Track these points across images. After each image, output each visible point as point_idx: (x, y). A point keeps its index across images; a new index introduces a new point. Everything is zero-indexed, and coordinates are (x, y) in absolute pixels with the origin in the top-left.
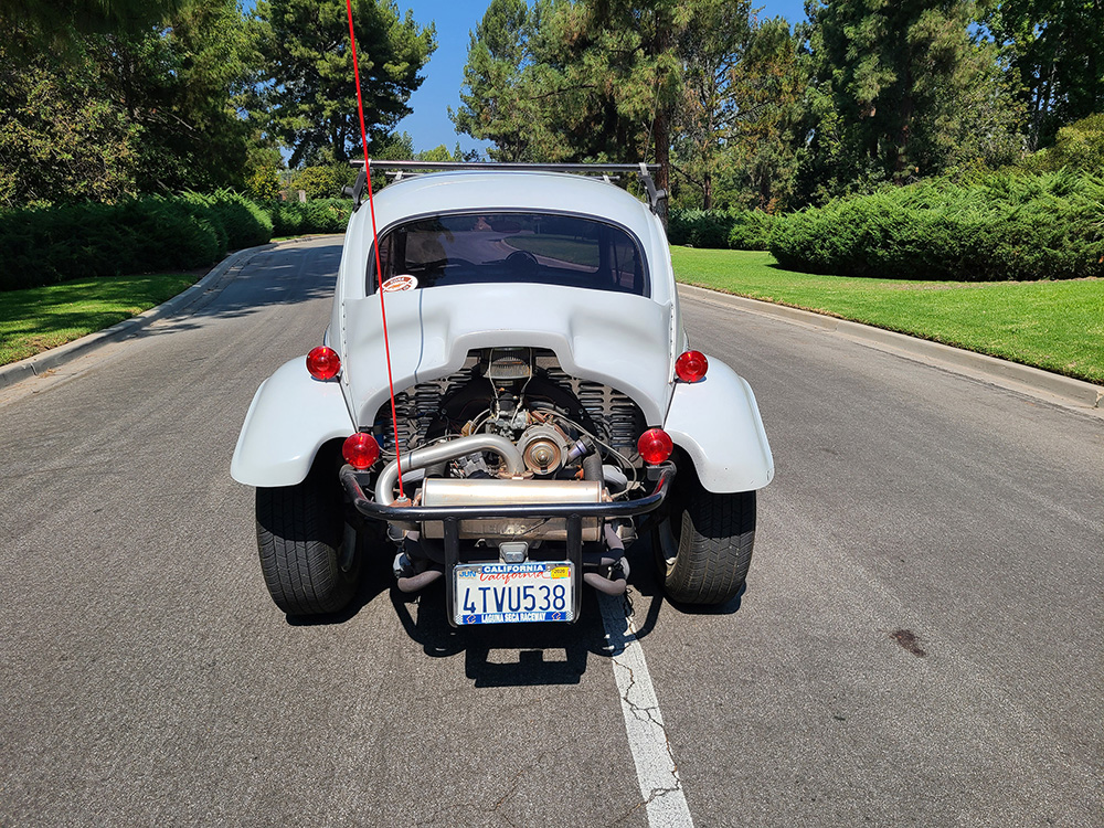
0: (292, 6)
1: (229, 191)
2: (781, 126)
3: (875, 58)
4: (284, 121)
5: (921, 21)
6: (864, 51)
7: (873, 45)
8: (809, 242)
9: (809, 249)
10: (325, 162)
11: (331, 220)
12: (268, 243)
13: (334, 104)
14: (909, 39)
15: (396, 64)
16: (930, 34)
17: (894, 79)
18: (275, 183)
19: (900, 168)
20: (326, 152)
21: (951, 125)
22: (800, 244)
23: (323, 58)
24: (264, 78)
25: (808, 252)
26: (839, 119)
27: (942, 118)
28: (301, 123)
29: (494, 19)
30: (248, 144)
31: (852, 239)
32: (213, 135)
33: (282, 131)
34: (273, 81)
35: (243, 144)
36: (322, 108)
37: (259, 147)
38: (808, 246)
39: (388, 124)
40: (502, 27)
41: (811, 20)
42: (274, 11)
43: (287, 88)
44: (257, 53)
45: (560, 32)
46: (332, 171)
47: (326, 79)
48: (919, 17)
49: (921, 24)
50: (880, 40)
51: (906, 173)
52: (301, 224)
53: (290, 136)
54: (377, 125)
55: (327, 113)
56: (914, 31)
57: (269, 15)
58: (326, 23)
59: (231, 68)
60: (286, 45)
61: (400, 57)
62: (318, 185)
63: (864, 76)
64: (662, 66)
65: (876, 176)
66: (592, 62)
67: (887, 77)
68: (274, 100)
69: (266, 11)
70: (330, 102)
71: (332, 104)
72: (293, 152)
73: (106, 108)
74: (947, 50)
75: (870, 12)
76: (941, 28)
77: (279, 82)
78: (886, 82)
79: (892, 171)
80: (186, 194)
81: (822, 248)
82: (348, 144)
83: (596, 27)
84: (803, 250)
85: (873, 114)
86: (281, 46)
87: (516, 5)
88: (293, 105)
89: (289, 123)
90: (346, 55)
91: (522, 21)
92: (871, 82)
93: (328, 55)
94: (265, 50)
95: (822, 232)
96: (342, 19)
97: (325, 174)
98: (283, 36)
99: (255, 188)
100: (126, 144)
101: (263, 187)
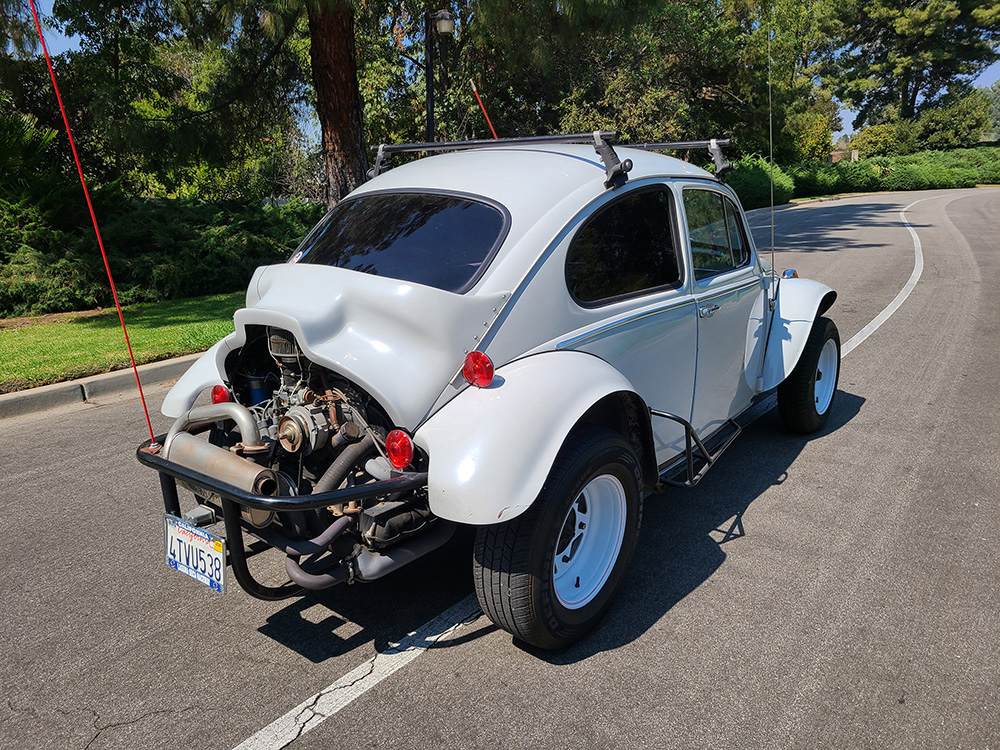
1: (754, 156)
4: (852, 85)
10: (889, 120)
11: (872, 178)
12: (787, 202)
13: (907, 60)
15: (987, 8)
18: (827, 145)
20: (892, 110)
23: (903, 15)
24: (840, 45)
28: (869, 84)
30: (788, 111)
33: (851, 94)
34: (849, 45)
35: (783, 111)
36: (893, 66)
39: (970, 73)
43: (862, 51)
44: (837, 21)
46: (894, 129)
47: (903, 36)
52: (837, 183)
53: (857, 97)
54: (959, 76)
55: (898, 70)
60: (866, 9)
62: (876, 143)
68: (848, 64)
70: (903, 58)
71: (905, 60)
72: (859, 112)
73: (662, 94)
77: (855, 46)
82: (920, 99)
86: (860, 10)
88: (865, 67)
89: (857, 85)
93: (908, 11)
94: (844, 18)
97: (884, 132)
99: (805, 151)
100: (672, 122)
101: (814, 149)
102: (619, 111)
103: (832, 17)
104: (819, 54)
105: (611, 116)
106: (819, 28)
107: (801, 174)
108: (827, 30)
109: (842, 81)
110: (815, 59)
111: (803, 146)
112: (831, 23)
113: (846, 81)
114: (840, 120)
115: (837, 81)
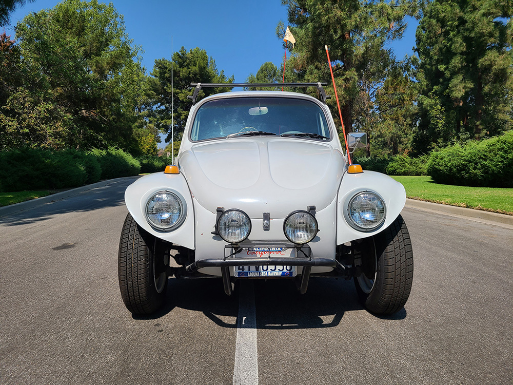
0: (168, 70)
1: (116, 148)
2: (405, 116)
3: (461, 77)
4: (163, 122)
5: (486, 56)
6: (454, 74)
7: (459, 69)
8: (463, 165)
9: (464, 170)
14: (479, 66)
16: (491, 62)
17: (472, 86)
18: (155, 149)
19: (479, 131)
21: (507, 109)
22: (456, 167)
23: (182, 92)
24: (156, 103)
25: (463, 172)
26: (441, 108)
27: (501, 105)
29: (261, 75)
30: (133, 126)
31: (502, 161)
32: (116, 123)
33: (163, 127)
34: (159, 104)
35: (130, 126)
36: (181, 114)
37: (139, 128)
38: (464, 168)
40: (265, 78)
41: (416, 68)
42: (160, 73)
43: (166, 107)
44: (153, 92)
45: (291, 65)
47: (182, 101)
48: (485, 55)
49: (486, 57)
50: (462, 68)
51: (482, 134)
53: (166, 128)
55: (182, 117)
56: (482, 61)
57: (158, 75)
58: (183, 77)
59: (123, 87)
60: (165, 88)
61: (217, 91)
63: (456, 86)
64: (348, 77)
65: (464, 137)
66: (310, 78)
67: (468, 85)
68: (160, 113)
69: (157, 73)
71: (185, 112)
72: (167, 135)
74: (502, 70)
75: (455, 54)
76: (497, 59)
77: (162, 104)
78: (468, 88)
79: (474, 134)
80: (93, 150)
81: (475, 168)
83: (311, 61)
84: (459, 171)
85: (461, 104)
86: (163, 88)
87: (272, 68)
88: (168, 114)
89: (165, 122)
90: (192, 91)
91: (274, 75)
92: (459, 88)
93: (184, 91)
94: (156, 91)
95: (474, 158)
96: (191, 75)
98: (164, 84)
99: (144, 151)
100: (60, 124)
101: (149, 150)
102: (20, 115)
103: (150, 90)
104: (146, 107)
105: (14, 117)
106: (145, 94)
107: (144, 162)
108: (148, 95)
109: (158, 120)
110: (144, 109)
111: (143, 148)
112: (149, 92)
113: (160, 120)
114: (160, 137)
115: (156, 119)
